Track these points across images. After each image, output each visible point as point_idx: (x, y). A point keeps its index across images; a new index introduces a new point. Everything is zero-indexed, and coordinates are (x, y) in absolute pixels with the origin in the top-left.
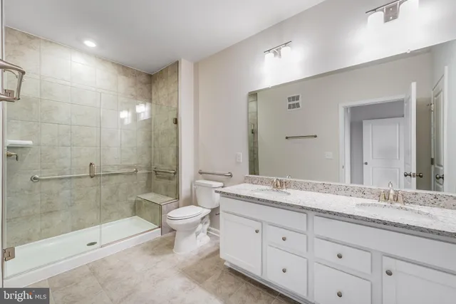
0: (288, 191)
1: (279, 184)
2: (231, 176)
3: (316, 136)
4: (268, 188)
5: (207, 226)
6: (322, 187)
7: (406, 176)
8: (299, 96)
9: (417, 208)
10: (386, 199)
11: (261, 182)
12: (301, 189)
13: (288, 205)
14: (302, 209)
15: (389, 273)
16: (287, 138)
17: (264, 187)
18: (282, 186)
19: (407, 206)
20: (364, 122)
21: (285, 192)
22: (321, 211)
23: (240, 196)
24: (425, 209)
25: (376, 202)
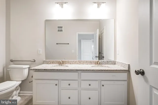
0: (66, 65)
1: (62, 62)
2: (35, 61)
3: (68, 44)
4: (57, 65)
5: (18, 91)
6: (78, 62)
7: (96, 57)
8: (62, 27)
9: (104, 65)
10: (97, 64)
11: (53, 63)
12: (71, 64)
13: (71, 70)
14: (77, 71)
15: (103, 86)
16: (57, 44)
17: (55, 65)
18: (63, 63)
19: (103, 65)
20: (81, 40)
21: (65, 66)
22: (84, 70)
23: (47, 70)
24: (106, 65)
25: (95, 65)
